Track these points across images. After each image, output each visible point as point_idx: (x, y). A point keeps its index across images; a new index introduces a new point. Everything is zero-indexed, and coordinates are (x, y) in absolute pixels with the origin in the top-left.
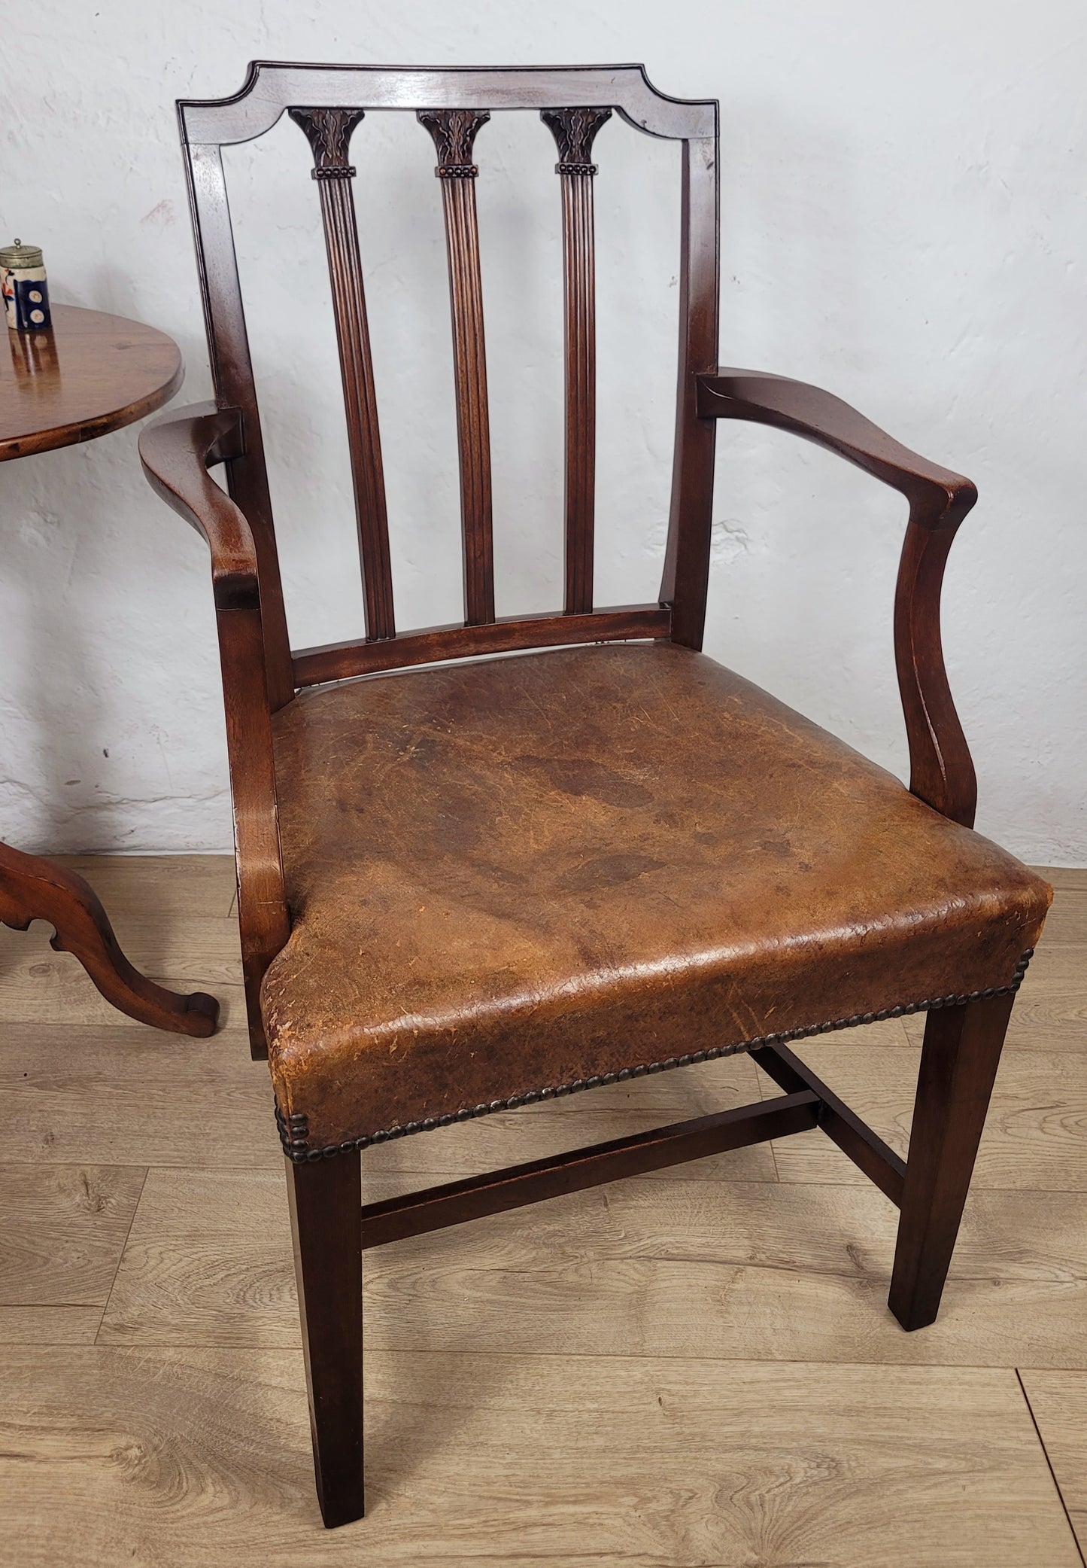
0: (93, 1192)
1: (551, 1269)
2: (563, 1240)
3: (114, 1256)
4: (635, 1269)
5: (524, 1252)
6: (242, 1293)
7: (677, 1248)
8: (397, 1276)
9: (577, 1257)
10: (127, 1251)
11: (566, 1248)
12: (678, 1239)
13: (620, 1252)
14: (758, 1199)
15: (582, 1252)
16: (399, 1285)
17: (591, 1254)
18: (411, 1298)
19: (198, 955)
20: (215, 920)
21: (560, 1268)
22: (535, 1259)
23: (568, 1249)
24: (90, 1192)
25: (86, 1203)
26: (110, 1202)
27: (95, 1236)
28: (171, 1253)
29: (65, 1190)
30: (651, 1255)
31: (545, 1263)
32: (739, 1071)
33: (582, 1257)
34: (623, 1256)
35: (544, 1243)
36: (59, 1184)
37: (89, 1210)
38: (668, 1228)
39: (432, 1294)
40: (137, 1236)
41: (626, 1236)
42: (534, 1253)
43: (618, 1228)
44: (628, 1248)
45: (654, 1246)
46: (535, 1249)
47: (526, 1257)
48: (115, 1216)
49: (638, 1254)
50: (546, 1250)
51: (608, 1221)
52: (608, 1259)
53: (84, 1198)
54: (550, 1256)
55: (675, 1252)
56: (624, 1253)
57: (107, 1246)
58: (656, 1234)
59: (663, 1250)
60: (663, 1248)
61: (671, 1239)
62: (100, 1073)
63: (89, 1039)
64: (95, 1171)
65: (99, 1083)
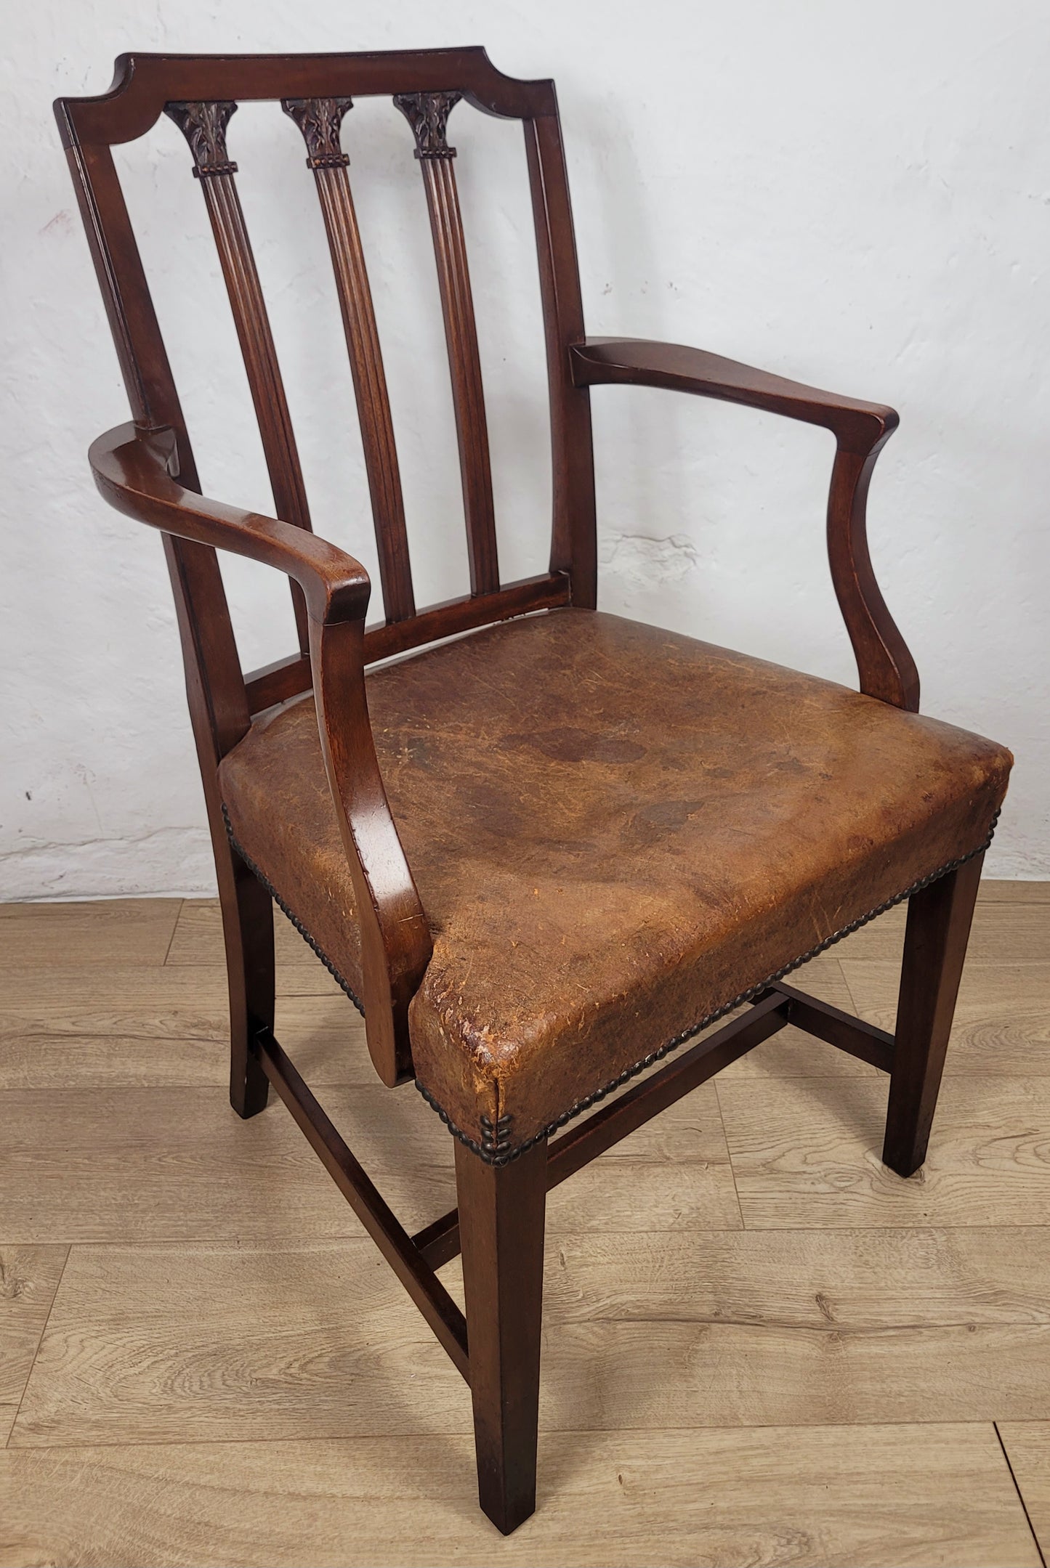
0: (9, 1275)
3: (31, 1346)
4: (594, 1333)
6: (169, 1382)
7: (638, 1307)
8: (338, 1354)
10: (45, 1340)
12: (638, 1297)
13: (578, 1314)
14: (722, 1249)
16: (340, 1364)
18: (353, 1377)
20: (151, 971)
24: (6, 1275)
25: (1, 1288)
26: (25, 1288)
27: (11, 1325)
28: (94, 1341)
30: (611, 1316)
34: (581, 1319)
37: (4, 1296)
38: (628, 1285)
39: (376, 1372)
40: (56, 1323)
41: (583, 1297)
43: (575, 1289)
44: (585, 1310)
45: (612, 1306)
48: (32, 1302)
49: (596, 1316)
51: (566, 1281)
52: (567, 1324)
53: (1, 1282)
55: (636, 1311)
56: (583, 1315)
57: (23, 1335)
58: (615, 1293)
59: (623, 1310)
60: (624, 1307)
61: (631, 1297)
62: (21, 1143)
63: (10, 1105)
64: (12, 1252)
65: (19, 1154)
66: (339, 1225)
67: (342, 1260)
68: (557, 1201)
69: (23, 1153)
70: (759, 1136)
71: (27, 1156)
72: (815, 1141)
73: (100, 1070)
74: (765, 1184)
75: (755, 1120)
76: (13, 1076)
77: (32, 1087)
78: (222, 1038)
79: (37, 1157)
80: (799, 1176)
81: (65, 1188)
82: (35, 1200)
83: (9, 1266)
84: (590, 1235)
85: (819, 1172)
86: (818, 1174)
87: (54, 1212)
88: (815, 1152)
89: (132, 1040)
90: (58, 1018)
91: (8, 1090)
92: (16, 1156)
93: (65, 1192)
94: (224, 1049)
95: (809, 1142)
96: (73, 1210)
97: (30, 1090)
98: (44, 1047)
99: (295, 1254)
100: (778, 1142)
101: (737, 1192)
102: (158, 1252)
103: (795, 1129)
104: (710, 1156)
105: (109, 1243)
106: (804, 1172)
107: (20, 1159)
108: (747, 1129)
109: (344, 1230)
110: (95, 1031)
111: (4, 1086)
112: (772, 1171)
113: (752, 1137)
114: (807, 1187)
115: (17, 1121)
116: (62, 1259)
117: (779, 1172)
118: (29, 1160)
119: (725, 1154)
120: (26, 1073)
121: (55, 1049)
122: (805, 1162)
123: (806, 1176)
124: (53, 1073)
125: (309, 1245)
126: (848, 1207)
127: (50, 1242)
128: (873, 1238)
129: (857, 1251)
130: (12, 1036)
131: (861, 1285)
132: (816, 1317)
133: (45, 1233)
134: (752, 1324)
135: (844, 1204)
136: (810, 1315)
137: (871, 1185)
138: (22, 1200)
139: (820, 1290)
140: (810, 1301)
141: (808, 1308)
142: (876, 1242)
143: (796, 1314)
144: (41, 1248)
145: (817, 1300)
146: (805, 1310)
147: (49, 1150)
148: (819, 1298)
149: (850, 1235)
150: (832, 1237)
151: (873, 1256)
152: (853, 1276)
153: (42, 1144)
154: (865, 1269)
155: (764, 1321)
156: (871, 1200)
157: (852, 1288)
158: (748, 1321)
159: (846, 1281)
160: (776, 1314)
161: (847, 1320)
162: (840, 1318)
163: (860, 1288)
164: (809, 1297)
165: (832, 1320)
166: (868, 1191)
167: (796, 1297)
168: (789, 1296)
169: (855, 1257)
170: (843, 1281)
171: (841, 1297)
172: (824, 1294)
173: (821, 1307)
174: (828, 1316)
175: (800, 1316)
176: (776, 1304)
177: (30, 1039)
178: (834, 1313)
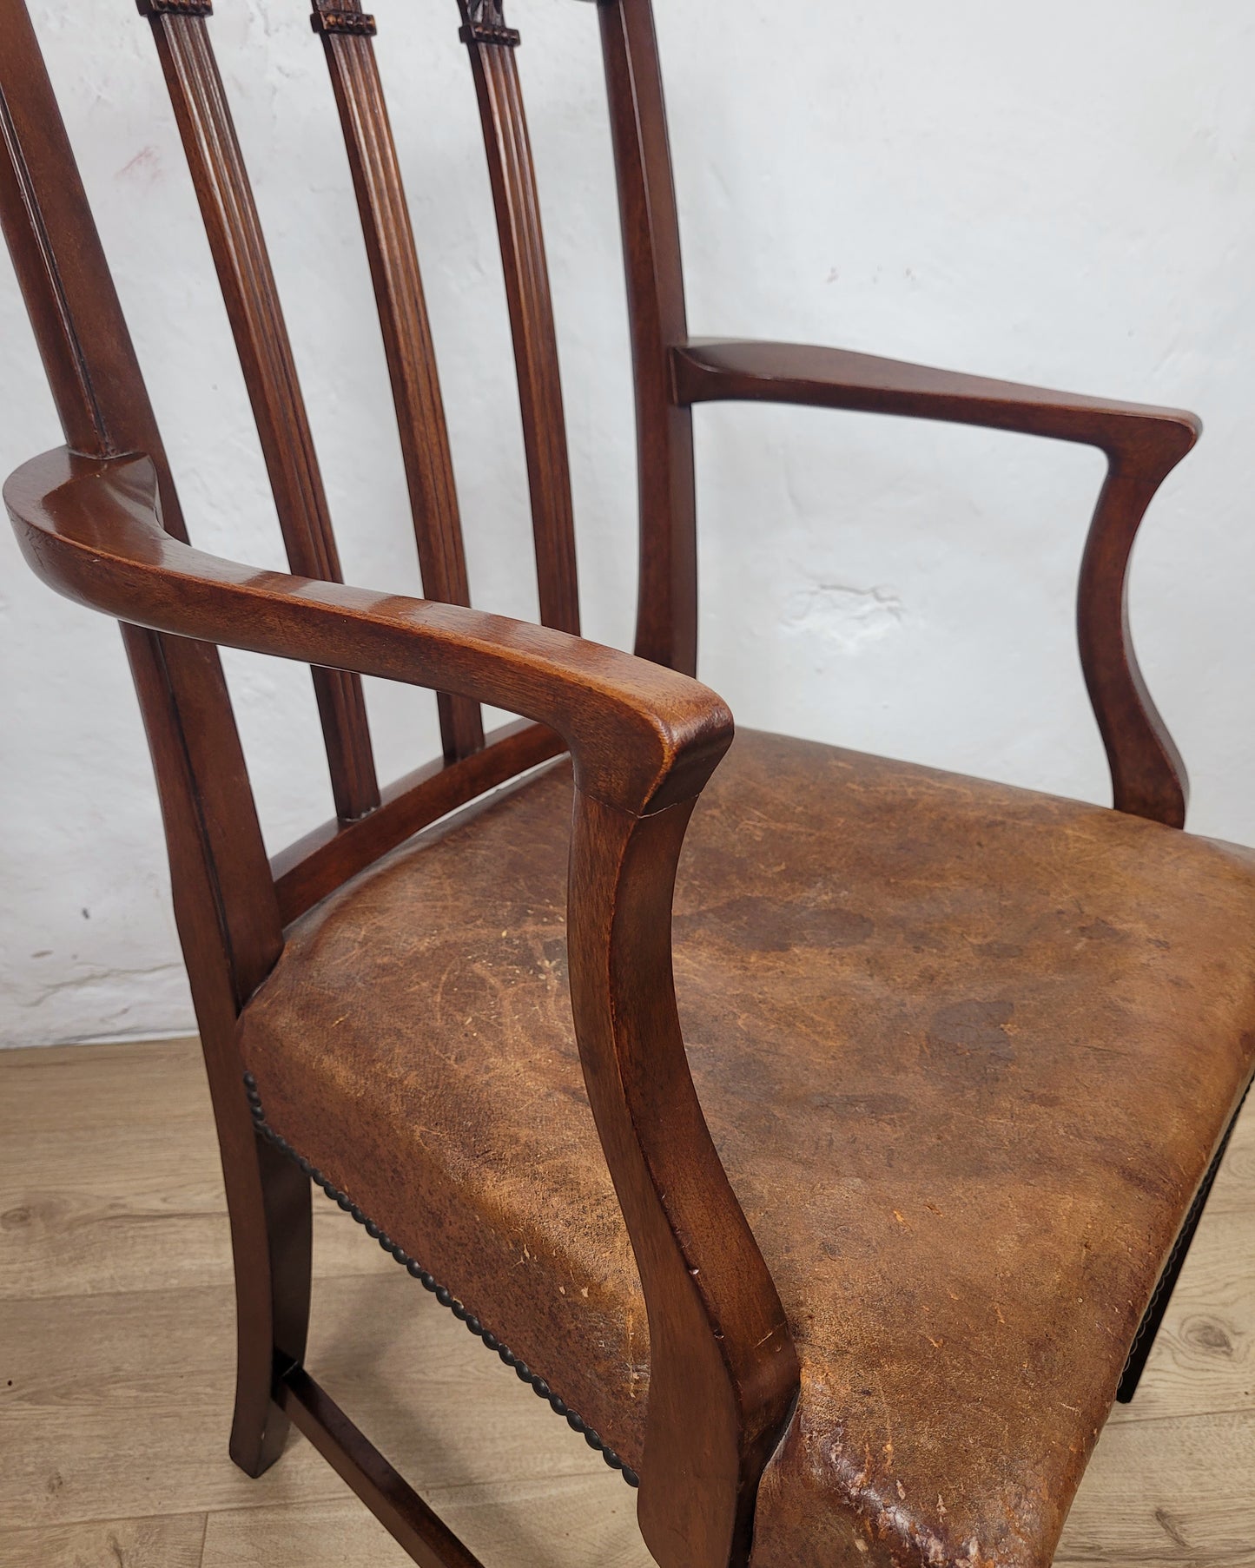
0: (130, 1565)
24: (125, 1565)
36: (77, 1558)
62: (117, 1369)
63: (97, 1317)
64: (130, 1530)
65: (118, 1385)
66: (551, 1459)
67: (566, 1510)
69: (124, 1384)
71: (129, 1387)
73: (208, 1261)
76: (95, 1276)
77: (123, 1290)
79: (144, 1388)
81: (187, 1431)
82: (149, 1451)
83: (127, 1551)
87: (177, 1466)
90: (143, 1194)
91: (92, 1296)
92: (115, 1389)
93: (188, 1436)
96: (202, 1462)
97: (119, 1294)
98: (131, 1233)
99: (500, 1505)
102: (325, 1515)
105: (257, 1508)
107: (120, 1392)
109: (560, 1466)
110: (193, 1209)
111: (86, 1291)
115: (110, 1338)
116: (198, 1536)
118: (133, 1393)
120: (112, 1271)
121: (146, 1237)
124: (147, 1270)
126: (1156, 1390)
127: (179, 1512)
128: (1197, 1429)
129: (1185, 1448)
130: (87, 1220)
131: (1203, 1494)
132: (1164, 1543)
133: (169, 1499)
134: (1092, 1560)
135: (1151, 1386)
136: (1157, 1541)
137: (1174, 1358)
138: (131, 1452)
139: (1158, 1504)
140: (1151, 1520)
141: (1151, 1530)
142: (1202, 1433)
143: (1140, 1541)
144: (167, 1521)
145: (1158, 1519)
146: (1148, 1533)
147: (158, 1377)
148: (1160, 1516)
149: (1171, 1428)
150: (1150, 1431)
151: (1205, 1454)
152: (1190, 1483)
153: (148, 1370)
154: (1201, 1472)
155: (1104, 1553)
156: (1180, 1379)
157: (1194, 1499)
158: (1086, 1555)
159: (1185, 1490)
160: (1118, 1543)
161: (1201, 1544)
162: (1193, 1541)
163: (1203, 1498)
164: (1148, 1515)
165: (1185, 1545)
166: (1173, 1367)
167: (1132, 1517)
168: (1125, 1517)
169: (1183, 1456)
170: (1180, 1490)
171: (1185, 1512)
172: (1165, 1509)
173: (1166, 1527)
174: (1178, 1540)
175: (1145, 1544)
176: (1113, 1529)
177: (111, 1223)
178: (1184, 1535)
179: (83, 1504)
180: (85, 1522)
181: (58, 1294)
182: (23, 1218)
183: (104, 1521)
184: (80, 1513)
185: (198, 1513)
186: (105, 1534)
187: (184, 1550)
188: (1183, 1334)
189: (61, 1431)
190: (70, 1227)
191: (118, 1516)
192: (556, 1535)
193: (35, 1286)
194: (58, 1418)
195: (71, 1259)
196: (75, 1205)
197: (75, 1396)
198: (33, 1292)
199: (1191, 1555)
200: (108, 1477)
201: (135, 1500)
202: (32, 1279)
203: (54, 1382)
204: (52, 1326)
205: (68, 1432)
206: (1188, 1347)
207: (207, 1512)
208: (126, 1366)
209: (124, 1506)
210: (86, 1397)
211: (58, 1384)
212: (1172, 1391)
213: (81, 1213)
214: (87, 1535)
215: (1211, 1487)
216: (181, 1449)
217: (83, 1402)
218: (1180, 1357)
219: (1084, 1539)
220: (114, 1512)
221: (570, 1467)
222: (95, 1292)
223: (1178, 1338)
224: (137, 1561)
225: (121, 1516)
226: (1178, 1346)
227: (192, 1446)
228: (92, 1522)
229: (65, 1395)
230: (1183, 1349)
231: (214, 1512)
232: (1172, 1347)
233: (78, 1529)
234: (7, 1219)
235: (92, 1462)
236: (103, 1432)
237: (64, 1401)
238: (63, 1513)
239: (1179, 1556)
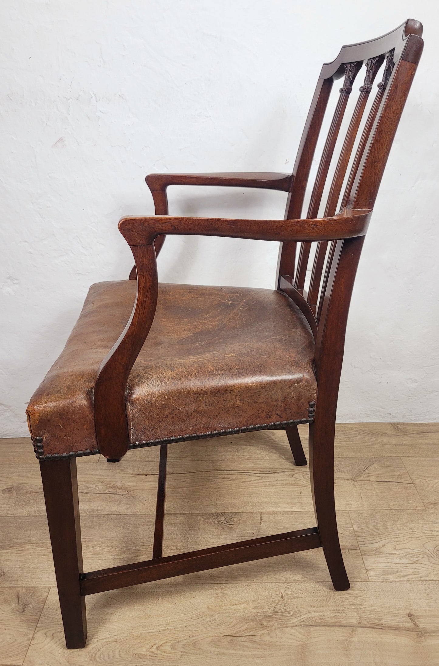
0: (21, 602)
1: (256, 634)
2: (261, 617)
3: (29, 636)
4: (299, 632)
5: (241, 625)
6: (94, 655)
7: (321, 619)
8: (175, 642)
9: (269, 627)
10: (36, 633)
11: (263, 622)
12: (320, 614)
13: (291, 623)
14: (359, 590)
15: (271, 623)
16: (176, 647)
17: (276, 625)
18: (182, 653)
19: (83, 480)
20: (91, 464)
21: (260, 633)
22: (247, 629)
23: (264, 622)
24: (20, 602)
25: (17, 608)
26: (29, 607)
27: (20, 626)
28: (58, 634)
29: (7, 601)
30: (307, 623)
31: (253, 631)
32: (343, 525)
33: (271, 626)
34: (293, 625)
35: (251, 620)
36: (5, 598)
37: (18, 611)
38: (315, 608)
39: (193, 651)
40: (42, 625)
41: (293, 614)
42: (246, 626)
43: (289, 610)
44: (295, 620)
45: (308, 618)
46: (247, 623)
47: (243, 628)
48: (31, 614)
49: (300, 624)
50: (252, 624)
51: (283, 606)
52: (285, 627)
53: (17, 605)
54: (255, 626)
55: (320, 621)
56: (293, 623)
57: (26, 631)
58: (309, 612)
59: (313, 621)
60: (313, 619)
61: (317, 614)
62: (31, 540)
63: (27, 523)
64: (24, 591)
65: (30, 545)
68: (278, 567)
69: (31, 544)
70: (372, 537)
71: (33, 546)
72: (399, 539)
74: (377, 559)
75: (369, 529)
76: (29, 510)
77: (38, 515)
78: (122, 493)
79: (38, 546)
80: (393, 555)
82: (36, 566)
83: (21, 597)
84: (295, 584)
85: (403, 553)
86: (402, 555)
87: (44, 572)
88: (399, 544)
89: (83, 494)
91: (27, 516)
92: (28, 546)
94: (123, 498)
95: (396, 539)
99: (154, 592)
100: (381, 539)
101: (364, 563)
103: (389, 533)
104: (349, 546)
106: (395, 554)
107: (30, 547)
108: (366, 533)
111: (25, 514)
112: (380, 553)
113: (369, 537)
114: (397, 561)
115: (30, 530)
116: (46, 594)
117: (383, 553)
118: (34, 547)
119: (356, 545)
120: (35, 509)
122: (395, 549)
123: (396, 555)
125: (161, 588)
126: (419, 571)
127: (41, 586)
128: (433, 586)
129: (426, 592)
130: (31, 492)
131: (430, 609)
132: (410, 625)
133: (39, 581)
134: (378, 628)
135: (417, 569)
136: (406, 624)
137: (429, 560)
138: (29, 566)
139: (410, 611)
140: (406, 617)
141: (405, 620)
142: (435, 587)
143: (399, 624)
144: (37, 589)
145: (409, 616)
146: (403, 621)
147: (43, 543)
148: (410, 615)
149: (422, 584)
150: (413, 585)
151: (434, 595)
152: (425, 604)
153: (40, 540)
154: (431, 601)
155: (383, 627)
156: (430, 567)
157: (426, 610)
158: (375, 627)
159: (422, 607)
160: (389, 623)
161: (425, 627)
162: (421, 625)
163: (430, 610)
164: (405, 614)
165: (418, 626)
166: (428, 563)
167: (398, 615)
168: (395, 614)
169: (425, 595)
170: (421, 607)
171: (421, 615)
172: (412, 613)
173: (412, 620)
174: (415, 624)
175: (401, 625)
176: (389, 618)
177: (38, 494)
178: (418, 623)
179: (10, 581)
180: (10, 587)
181: (16, 515)
182: (9, 491)
183: (16, 587)
184: (9, 584)
185: (48, 587)
186: (15, 591)
187: (41, 598)
188: (435, 551)
189: (8, 558)
190: (25, 494)
191: (20, 586)
192: (172, 603)
193: (9, 512)
194: (7, 554)
195: (22, 504)
196: (28, 487)
197: (15, 547)
198: (8, 514)
199: (420, 630)
200: (20, 573)
201: (28, 581)
202: (9, 510)
203: (9, 542)
204: (12, 525)
205: (10, 558)
206: (436, 556)
207: (51, 587)
208: (33, 539)
209: (23, 583)
210: (18, 548)
211: (10, 543)
212: (425, 571)
213: (29, 490)
214: (9, 591)
215: (434, 607)
216: (46, 567)
217: (16, 549)
218: (432, 560)
219: (376, 621)
220: (20, 585)
221: (181, 581)
222: (28, 515)
223: (432, 552)
224: (24, 600)
225: (22, 586)
226: (432, 555)
227: (50, 565)
228: (12, 587)
229: (11, 547)
230: (434, 557)
231: (53, 587)
232: (429, 556)
233: (7, 589)
234: (4, 491)
235: (16, 568)
236: (22, 559)
237: (11, 549)
238: (3, 584)
239: (414, 630)
